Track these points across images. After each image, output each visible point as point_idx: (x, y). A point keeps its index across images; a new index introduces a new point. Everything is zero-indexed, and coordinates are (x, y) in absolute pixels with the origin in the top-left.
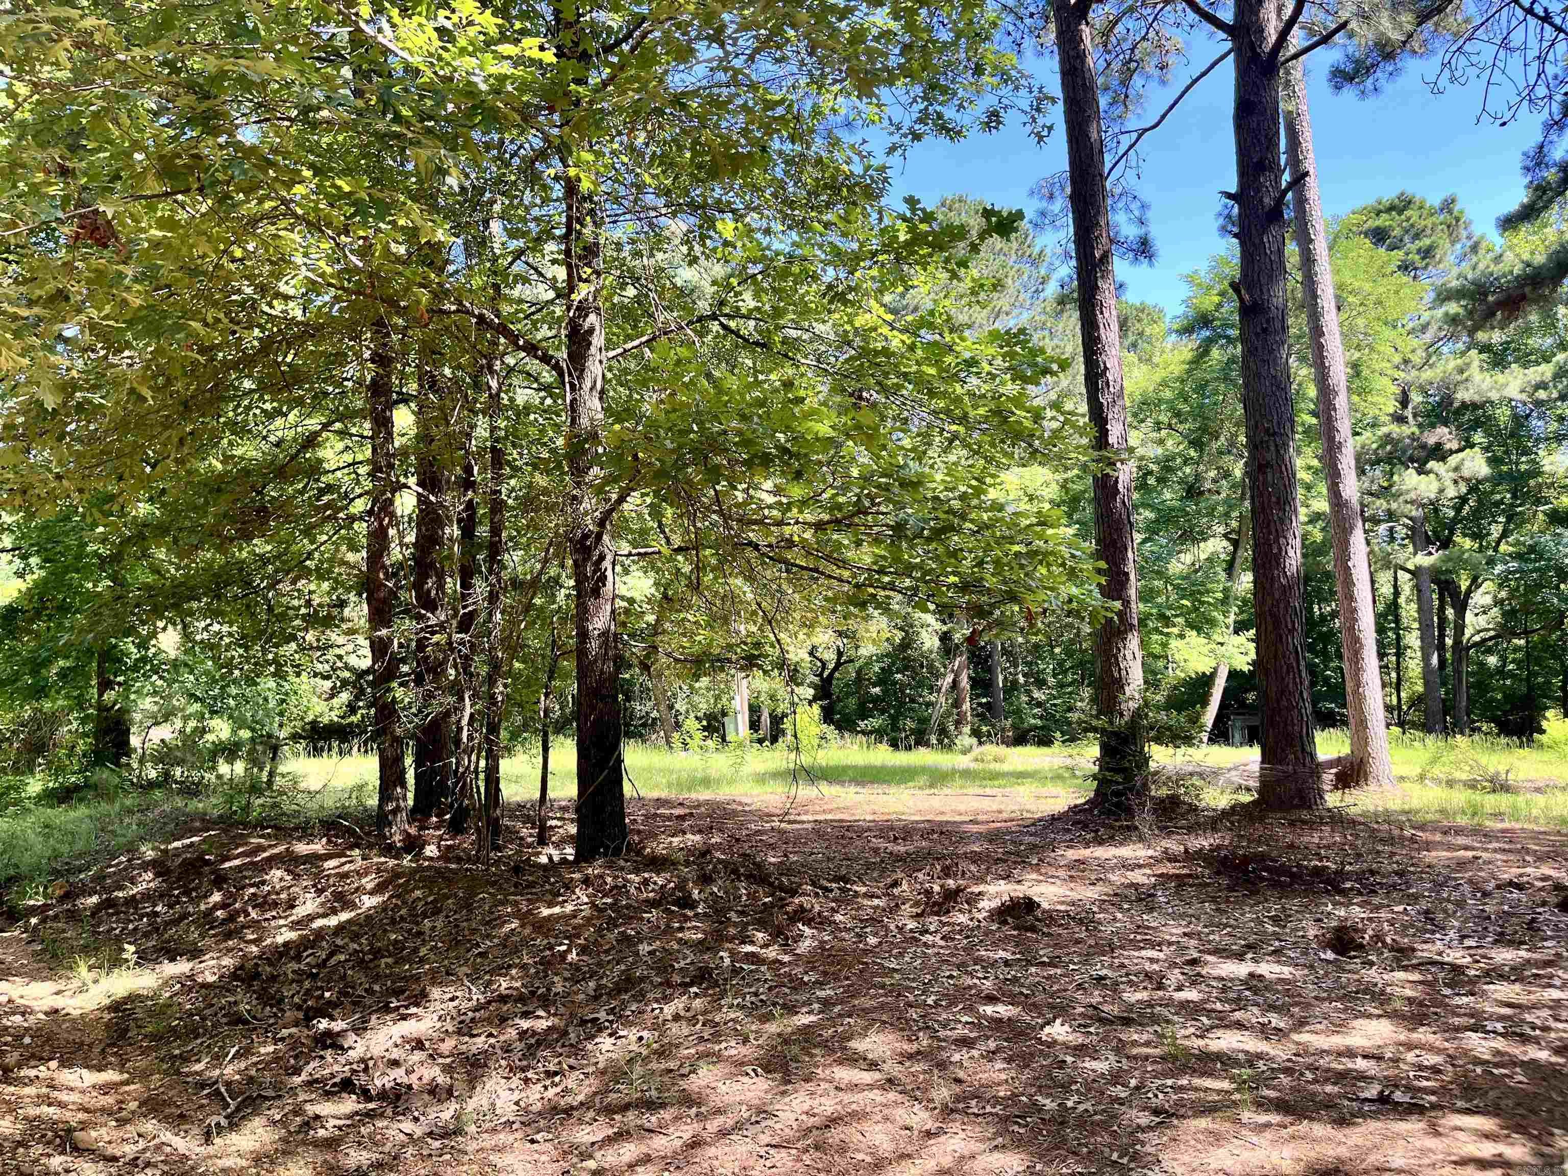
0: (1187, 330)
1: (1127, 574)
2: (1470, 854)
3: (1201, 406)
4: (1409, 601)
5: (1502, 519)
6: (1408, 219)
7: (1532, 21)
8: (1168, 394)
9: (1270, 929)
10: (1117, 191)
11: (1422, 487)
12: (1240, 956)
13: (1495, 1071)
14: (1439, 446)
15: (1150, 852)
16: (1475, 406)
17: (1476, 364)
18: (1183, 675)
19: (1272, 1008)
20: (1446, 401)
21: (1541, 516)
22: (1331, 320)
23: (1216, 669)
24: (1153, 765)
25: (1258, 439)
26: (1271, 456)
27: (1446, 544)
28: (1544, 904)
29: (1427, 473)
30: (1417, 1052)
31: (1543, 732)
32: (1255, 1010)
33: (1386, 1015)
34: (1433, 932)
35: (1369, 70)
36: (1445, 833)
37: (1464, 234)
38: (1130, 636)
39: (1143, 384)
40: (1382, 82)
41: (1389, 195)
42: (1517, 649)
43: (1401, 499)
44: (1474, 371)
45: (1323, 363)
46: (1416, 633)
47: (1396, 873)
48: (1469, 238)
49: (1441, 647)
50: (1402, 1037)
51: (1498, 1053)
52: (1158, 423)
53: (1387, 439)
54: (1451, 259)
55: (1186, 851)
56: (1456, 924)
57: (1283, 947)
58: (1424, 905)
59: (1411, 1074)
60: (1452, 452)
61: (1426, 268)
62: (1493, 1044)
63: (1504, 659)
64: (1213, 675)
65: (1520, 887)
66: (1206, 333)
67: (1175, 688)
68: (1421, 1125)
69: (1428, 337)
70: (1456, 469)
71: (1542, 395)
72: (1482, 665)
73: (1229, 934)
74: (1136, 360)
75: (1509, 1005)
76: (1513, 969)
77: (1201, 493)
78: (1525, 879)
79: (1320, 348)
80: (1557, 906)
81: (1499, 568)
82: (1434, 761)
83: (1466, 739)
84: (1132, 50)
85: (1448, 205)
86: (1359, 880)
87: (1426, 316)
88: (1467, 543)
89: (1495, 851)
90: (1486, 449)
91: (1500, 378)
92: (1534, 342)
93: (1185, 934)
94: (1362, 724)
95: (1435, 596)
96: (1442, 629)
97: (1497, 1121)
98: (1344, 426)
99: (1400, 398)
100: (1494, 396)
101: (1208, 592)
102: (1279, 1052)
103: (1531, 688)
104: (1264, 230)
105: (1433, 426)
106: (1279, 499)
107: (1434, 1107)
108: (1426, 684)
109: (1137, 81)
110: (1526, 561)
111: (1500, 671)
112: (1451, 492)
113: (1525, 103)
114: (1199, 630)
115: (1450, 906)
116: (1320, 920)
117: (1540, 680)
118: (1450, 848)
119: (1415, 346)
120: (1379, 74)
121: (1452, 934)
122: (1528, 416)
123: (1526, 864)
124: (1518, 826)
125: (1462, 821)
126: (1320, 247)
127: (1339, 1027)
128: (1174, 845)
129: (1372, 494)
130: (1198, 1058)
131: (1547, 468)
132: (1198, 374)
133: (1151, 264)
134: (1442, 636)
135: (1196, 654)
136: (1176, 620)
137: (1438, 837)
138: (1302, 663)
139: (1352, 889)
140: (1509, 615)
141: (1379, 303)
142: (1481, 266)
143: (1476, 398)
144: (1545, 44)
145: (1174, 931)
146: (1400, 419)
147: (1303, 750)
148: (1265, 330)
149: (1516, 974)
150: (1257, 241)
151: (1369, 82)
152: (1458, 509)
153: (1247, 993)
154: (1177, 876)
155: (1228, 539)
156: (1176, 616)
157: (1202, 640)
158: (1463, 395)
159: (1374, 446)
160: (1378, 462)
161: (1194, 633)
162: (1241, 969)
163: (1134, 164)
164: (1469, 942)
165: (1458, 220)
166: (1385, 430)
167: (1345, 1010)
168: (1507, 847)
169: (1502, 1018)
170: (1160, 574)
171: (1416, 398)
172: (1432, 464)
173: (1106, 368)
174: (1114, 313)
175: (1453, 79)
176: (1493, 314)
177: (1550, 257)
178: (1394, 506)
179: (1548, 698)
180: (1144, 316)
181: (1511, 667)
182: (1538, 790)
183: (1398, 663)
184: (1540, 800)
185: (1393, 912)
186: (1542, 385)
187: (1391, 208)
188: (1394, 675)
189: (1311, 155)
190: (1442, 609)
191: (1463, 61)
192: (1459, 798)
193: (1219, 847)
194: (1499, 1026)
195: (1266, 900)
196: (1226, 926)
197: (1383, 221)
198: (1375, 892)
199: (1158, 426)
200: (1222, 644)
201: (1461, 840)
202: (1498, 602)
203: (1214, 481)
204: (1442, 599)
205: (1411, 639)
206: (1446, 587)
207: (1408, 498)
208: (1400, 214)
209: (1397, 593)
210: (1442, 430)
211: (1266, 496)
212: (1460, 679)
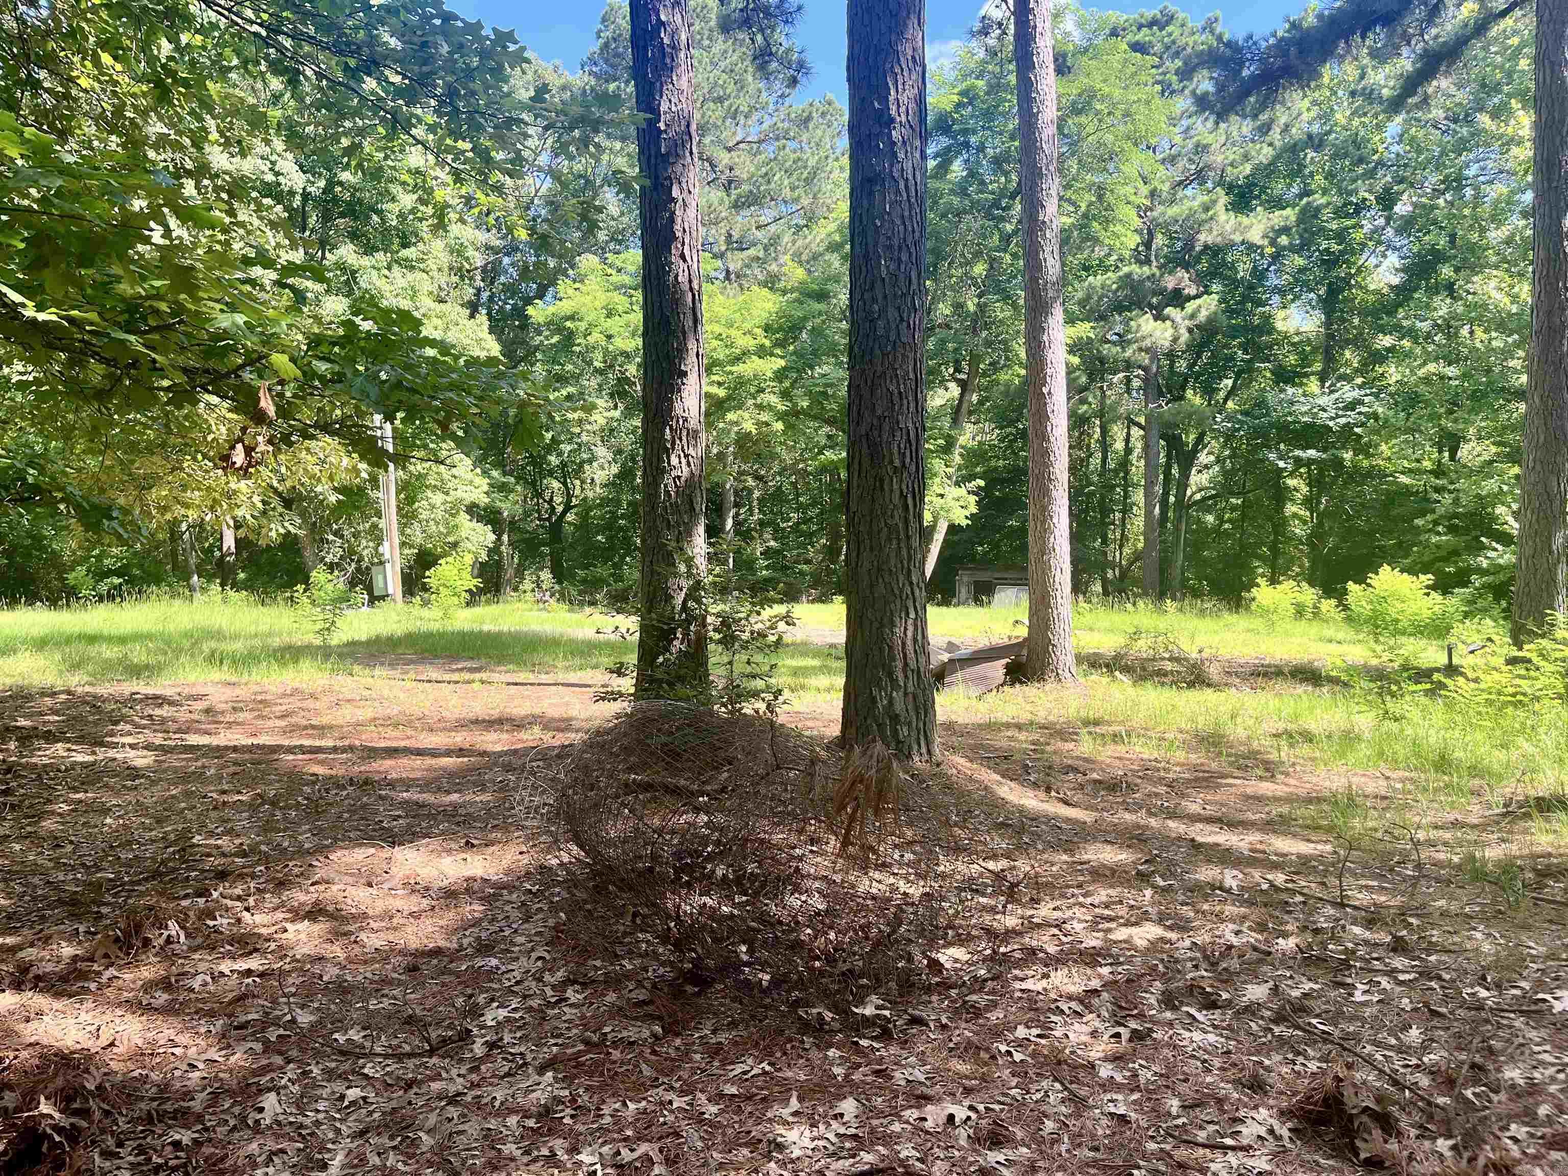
4: (1139, 458)
5: (1232, 376)
6: (1170, 35)
11: (1157, 334)
14: (1177, 292)
16: (1218, 249)
17: (1223, 202)
20: (1190, 241)
21: (1270, 374)
23: (934, 523)
27: (1177, 397)
29: (1164, 320)
31: (1253, 598)
41: (1151, 13)
42: (1234, 508)
43: (1136, 346)
44: (1219, 209)
46: (1142, 491)
49: (1164, 504)
53: (1128, 280)
60: (1190, 298)
63: (1221, 519)
64: (932, 529)
70: (1192, 316)
72: (1200, 523)
77: (932, 327)
81: (1224, 424)
83: (1177, 604)
85: (1211, 24)
88: (1198, 400)
90: (1222, 297)
91: (1245, 221)
95: (1162, 454)
96: (1167, 486)
100: (1236, 239)
105: (1174, 269)
108: (1147, 540)
110: (1251, 418)
111: (1216, 530)
112: (1184, 343)
119: (1163, 178)
122: (1266, 270)
131: (1280, 325)
134: (1166, 494)
140: (1229, 474)
143: (1219, 240)
146: (1144, 260)
155: (956, 380)
158: (1206, 237)
159: (1114, 286)
166: (1127, 271)
171: (1160, 240)
172: (1169, 310)
178: (1129, 354)
181: (1226, 526)
183: (1123, 520)
186: (1285, 230)
187: (1152, 23)
190: (1168, 467)
197: (1143, 36)
200: (942, 496)
202: (1220, 462)
204: (1169, 456)
205: (1139, 497)
206: (1173, 442)
207: (1143, 345)
208: (1161, 29)
209: (1128, 450)
210: (1181, 273)
211: (870, 233)
212: (1178, 538)
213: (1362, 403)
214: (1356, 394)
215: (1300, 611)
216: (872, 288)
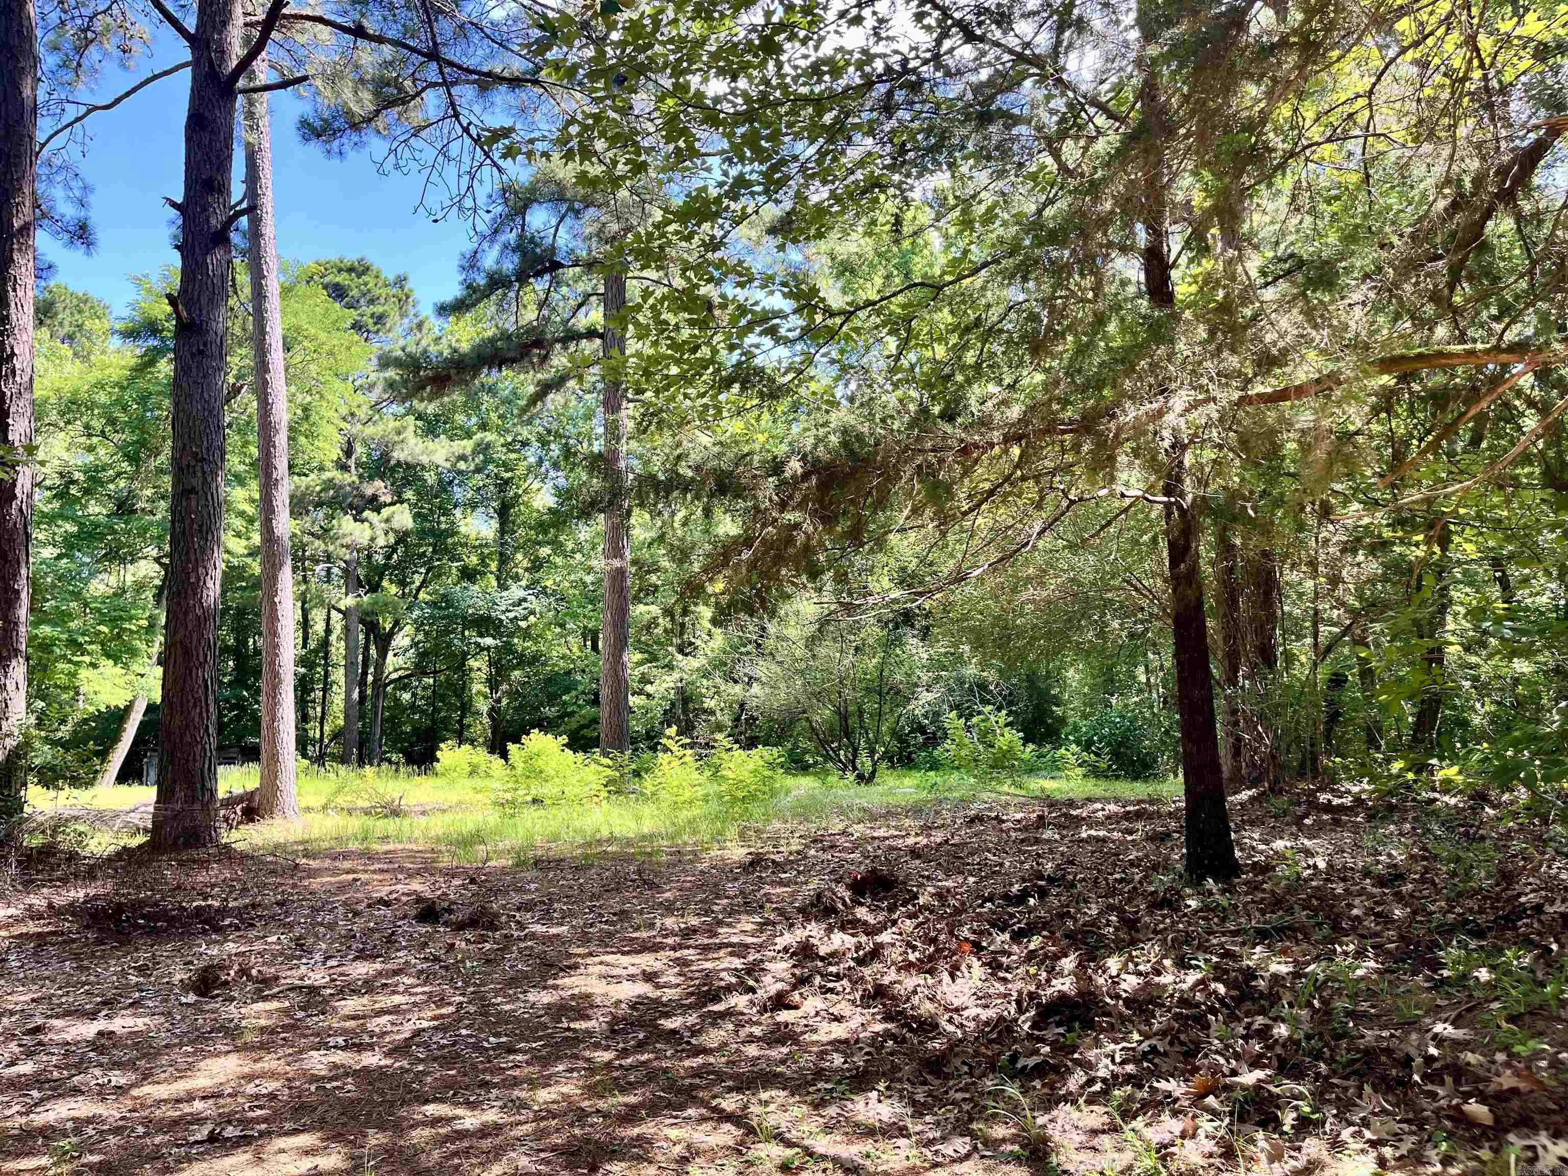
0: (131, 334)
1: (18, 592)
2: (351, 877)
3: (142, 419)
4: (339, 639)
5: (423, 570)
6: (366, 284)
7: (468, 141)
8: (103, 398)
9: (134, 979)
10: (57, 162)
11: (357, 533)
12: (92, 1015)
13: (328, 1086)
14: (375, 497)
15: (12, 911)
16: (409, 466)
17: (412, 428)
18: (91, 709)
19: (117, 1065)
20: (385, 457)
21: (454, 571)
22: (277, 358)
23: (132, 703)
24: (27, 809)
25: (185, 463)
26: (196, 482)
27: (375, 588)
28: (405, 917)
29: (363, 521)
30: (257, 1082)
31: (438, 761)
32: (97, 1072)
33: (237, 1050)
34: (300, 958)
35: (336, 133)
36: (335, 859)
37: (412, 312)
38: (14, 663)
39: (77, 383)
40: (346, 148)
41: (351, 258)
42: (426, 687)
43: (338, 542)
44: (409, 434)
45: (266, 399)
46: (342, 671)
47: (277, 903)
48: (416, 315)
49: (362, 683)
50: (246, 1070)
51: (335, 1066)
52: (87, 427)
53: (329, 484)
54: (398, 330)
55: (50, 906)
56: (324, 946)
57: (143, 998)
58: (298, 931)
59: (246, 1106)
60: (385, 505)
61: (377, 332)
62: (332, 1059)
63: (415, 696)
64: (128, 709)
65: (387, 904)
66: (153, 342)
67: (85, 721)
68: (248, 1156)
69: (374, 396)
70: (387, 521)
71: (462, 465)
72: (397, 700)
73: (87, 993)
74: (70, 353)
75: (354, 1018)
76: (366, 982)
77: (134, 512)
78: (394, 896)
79: (265, 383)
80: (415, 917)
81: (417, 613)
82: (339, 791)
83: (375, 769)
84: (91, 19)
85: (400, 281)
86: (239, 916)
87: (373, 377)
88: (394, 589)
89: (374, 872)
90: (413, 506)
91: (430, 445)
92: (460, 418)
93: (33, 1000)
94: (274, 758)
95: (361, 636)
96: (365, 665)
97: (319, 1134)
98: (281, 464)
99: (345, 447)
100: (425, 460)
101: (131, 618)
102: (111, 1111)
103: (433, 721)
104: (208, 251)
105: (371, 478)
106: (201, 526)
107: (262, 1134)
108: (346, 717)
109: (93, 53)
110: (440, 608)
111: (413, 706)
112: (381, 541)
113: (455, 208)
114: (116, 659)
115: (322, 930)
116: (191, 963)
117: (443, 714)
118: (335, 872)
119: (361, 402)
120: (344, 140)
121: (318, 957)
122: (451, 482)
123: (399, 881)
124: (400, 847)
125: (353, 846)
126: (273, 285)
127: (187, 1070)
128: (38, 901)
129: (312, 534)
130: (17, 1138)
131: (463, 530)
132: (141, 384)
133: (88, 253)
134: (365, 673)
135: (109, 685)
136: (89, 647)
137: (327, 863)
138: (211, 698)
139: (230, 926)
140: (423, 655)
141: (331, 353)
142: (424, 343)
143: (409, 459)
144: (476, 164)
145: (22, 998)
146: (344, 468)
147: (203, 786)
148: (201, 352)
149: (369, 986)
150: (200, 259)
151: (336, 143)
152: (388, 557)
153: (92, 1054)
154: (39, 935)
155: (161, 564)
156: (91, 643)
157: (119, 670)
158: (398, 455)
159: (318, 488)
160: (319, 505)
161: (111, 662)
162: (88, 1030)
163: (79, 139)
164: (330, 963)
165: (408, 297)
166: (327, 475)
167: (194, 1054)
168: (385, 867)
169: (344, 1032)
170: (77, 595)
171: (360, 450)
172: (367, 514)
173: (13, 354)
174: (30, 294)
175: (397, 167)
176: (424, 388)
177: (473, 348)
178: (331, 548)
179: (448, 731)
180: (86, 308)
181: (420, 703)
182: (423, 813)
183: (324, 697)
184: (423, 820)
185: (266, 943)
186: (463, 458)
187: (351, 270)
188: (319, 709)
189: (269, 193)
190: (366, 648)
191: (407, 154)
192: (355, 824)
193: (96, 897)
194: (340, 1040)
195: (137, 950)
196: (84, 984)
197: (341, 279)
198: (252, 925)
199: (88, 430)
200: (142, 676)
201: (347, 865)
202: (415, 644)
203: (151, 500)
204: (367, 639)
205: (338, 675)
206: (372, 627)
207: (344, 542)
208: (359, 277)
209: (328, 631)
210: (379, 483)
211: (187, 522)
212: (376, 714)
213: (525, 600)
214: (522, 594)
215: (473, 771)
216: (187, 553)
